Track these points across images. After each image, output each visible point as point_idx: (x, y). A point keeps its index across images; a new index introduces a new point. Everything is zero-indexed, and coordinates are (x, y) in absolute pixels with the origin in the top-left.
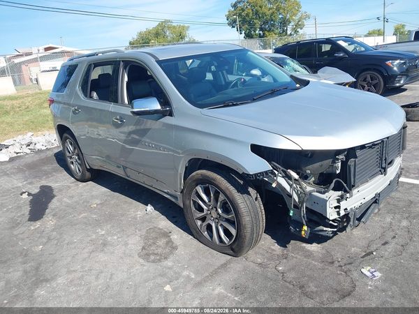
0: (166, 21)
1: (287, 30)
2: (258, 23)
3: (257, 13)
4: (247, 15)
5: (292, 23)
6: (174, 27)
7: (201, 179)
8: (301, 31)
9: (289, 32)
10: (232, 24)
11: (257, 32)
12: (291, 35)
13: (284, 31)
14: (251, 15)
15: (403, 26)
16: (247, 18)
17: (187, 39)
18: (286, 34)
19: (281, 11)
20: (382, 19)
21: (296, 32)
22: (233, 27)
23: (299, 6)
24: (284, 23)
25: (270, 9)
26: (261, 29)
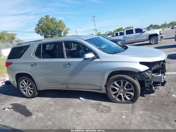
0: (4, 32)
1: (61, 34)
2: (49, 32)
3: (48, 28)
4: (44, 29)
5: (63, 32)
6: (9, 34)
7: (117, 78)
8: (67, 35)
9: (62, 35)
10: (38, 32)
11: (49, 35)
12: (63, 36)
13: (60, 35)
14: (46, 29)
15: (100, 33)
16: (44, 30)
17: (16, 39)
18: (61, 36)
19: (58, 27)
20: (95, 30)
21: (65, 35)
22: (38, 34)
23: (65, 26)
24: (60, 32)
25: (53, 26)
26: (51, 34)
